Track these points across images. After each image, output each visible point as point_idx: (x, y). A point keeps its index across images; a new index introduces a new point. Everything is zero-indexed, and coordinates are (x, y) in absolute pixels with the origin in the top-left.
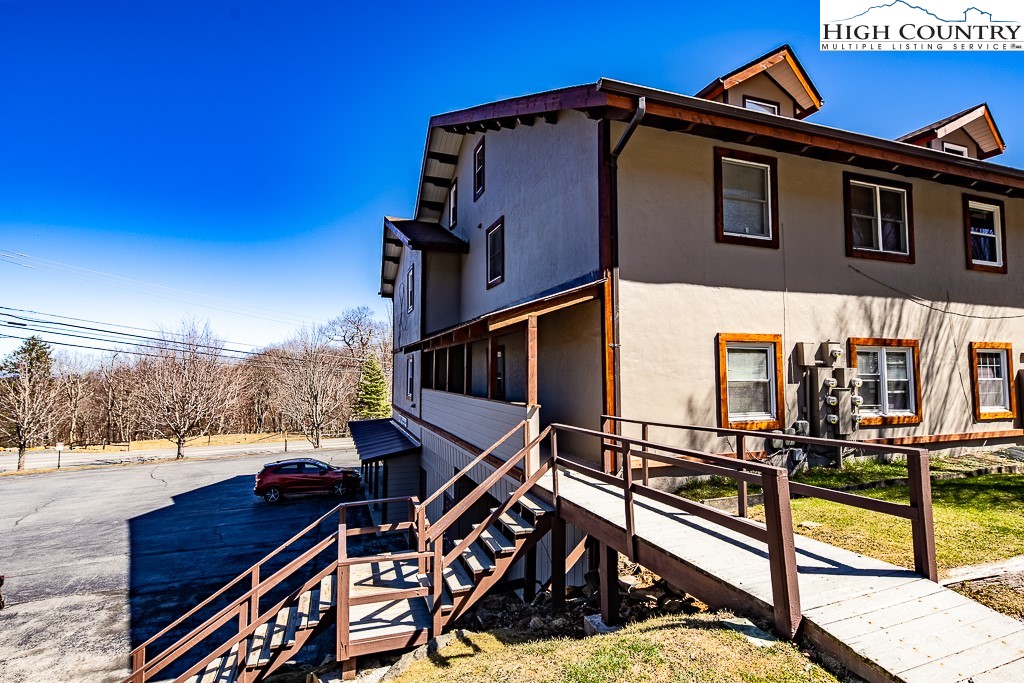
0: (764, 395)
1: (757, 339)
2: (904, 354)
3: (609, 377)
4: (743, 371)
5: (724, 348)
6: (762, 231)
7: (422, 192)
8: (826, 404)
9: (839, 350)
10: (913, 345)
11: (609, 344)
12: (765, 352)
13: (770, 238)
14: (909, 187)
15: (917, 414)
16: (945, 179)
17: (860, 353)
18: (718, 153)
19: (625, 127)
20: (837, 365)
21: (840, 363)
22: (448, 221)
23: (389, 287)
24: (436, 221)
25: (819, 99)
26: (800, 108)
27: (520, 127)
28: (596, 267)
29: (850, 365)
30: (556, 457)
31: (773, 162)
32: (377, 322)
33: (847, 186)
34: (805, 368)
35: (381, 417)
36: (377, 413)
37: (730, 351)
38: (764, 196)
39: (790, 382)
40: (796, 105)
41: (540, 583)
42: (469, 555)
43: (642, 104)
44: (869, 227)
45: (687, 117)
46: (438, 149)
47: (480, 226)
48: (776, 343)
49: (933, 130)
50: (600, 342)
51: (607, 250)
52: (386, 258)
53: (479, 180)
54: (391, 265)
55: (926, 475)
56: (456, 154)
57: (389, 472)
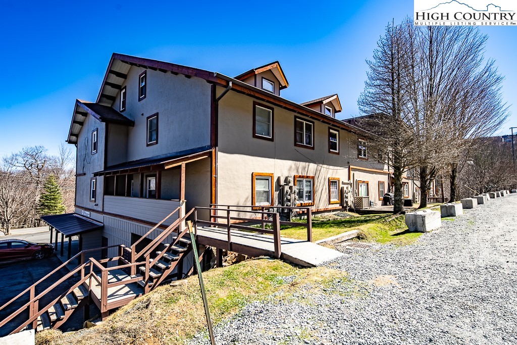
0: (268, 195)
1: (265, 174)
2: (310, 181)
3: (213, 189)
4: (260, 187)
5: (255, 178)
6: (268, 135)
7: (103, 89)
8: (287, 199)
9: (291, 179)
10: (313, 178)
11: (214, 176)
12: (268, 180)
13: (271, 138)
14: (313, 123)
15: (313, 202)
16: (323, 122)
17: (298, 181)
18: (255, 104)
19: (224, 90)
20: (290, 185)
21: (292, 184)
22: (119, 107)
23: (74, 138)
24: (110, 106)
25: (288, 83)
26: (282, 85)
27: (169, 74)
28: (209, 144)
29: (294, 185)
30: (196, 220)
31: (273, 109)
32: (51, 156)
33: (295, 121)
34: (280, 186)
35: (58, 214)
36: (55, 211)
37: (257, 179)
38: (269, 122)
39: (276, 191)
40: (280, 84)
41: (184, 273)
42: (158, 263)
43: (231, 84)
44: (301, 135)
45: (246, 91)
46: (115, 69)
47: (143, 115)
48: (271, 176)
49: (322, 101)
50: (210, 175)
51: (213, 138)
52: (74, 121)
53: (143, 91)
54: (78, 126)
55: (311, 222)
56: (126, 74)
57: (83, 240)
